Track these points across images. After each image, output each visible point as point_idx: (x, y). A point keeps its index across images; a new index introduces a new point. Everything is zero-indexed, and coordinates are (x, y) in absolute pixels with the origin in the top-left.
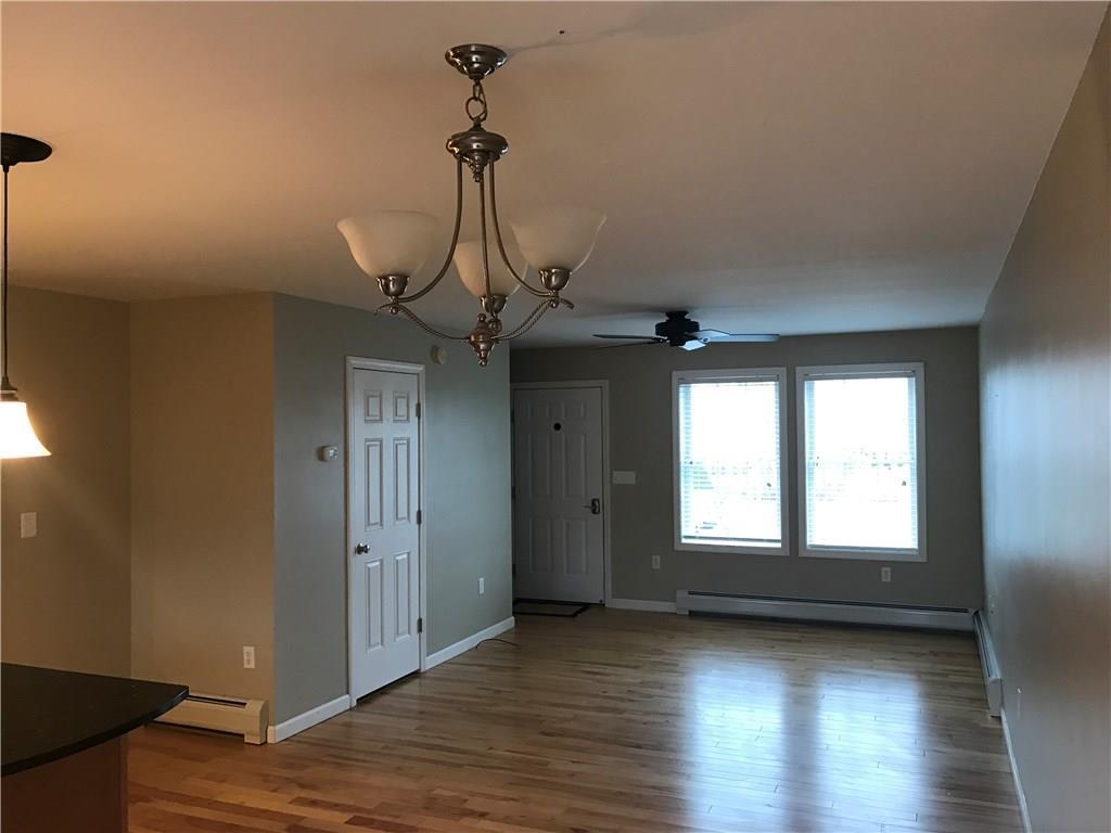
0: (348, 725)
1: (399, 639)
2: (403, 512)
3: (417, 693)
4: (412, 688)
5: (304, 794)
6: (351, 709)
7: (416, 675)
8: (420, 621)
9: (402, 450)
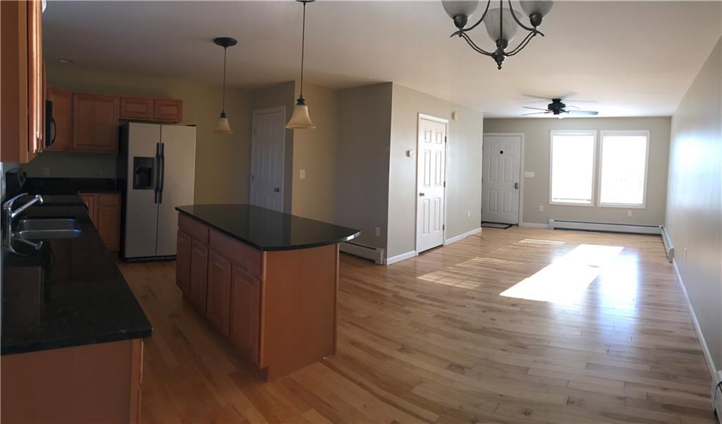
0: (415, 262)
1: (435, 232)
2: (438, 182)
3: (442, 252)
4: (440, 250)
5: (399, 284)
6: (416, 256)
7: (441, 246)
8: (444, 226)
9: (439, 155)
